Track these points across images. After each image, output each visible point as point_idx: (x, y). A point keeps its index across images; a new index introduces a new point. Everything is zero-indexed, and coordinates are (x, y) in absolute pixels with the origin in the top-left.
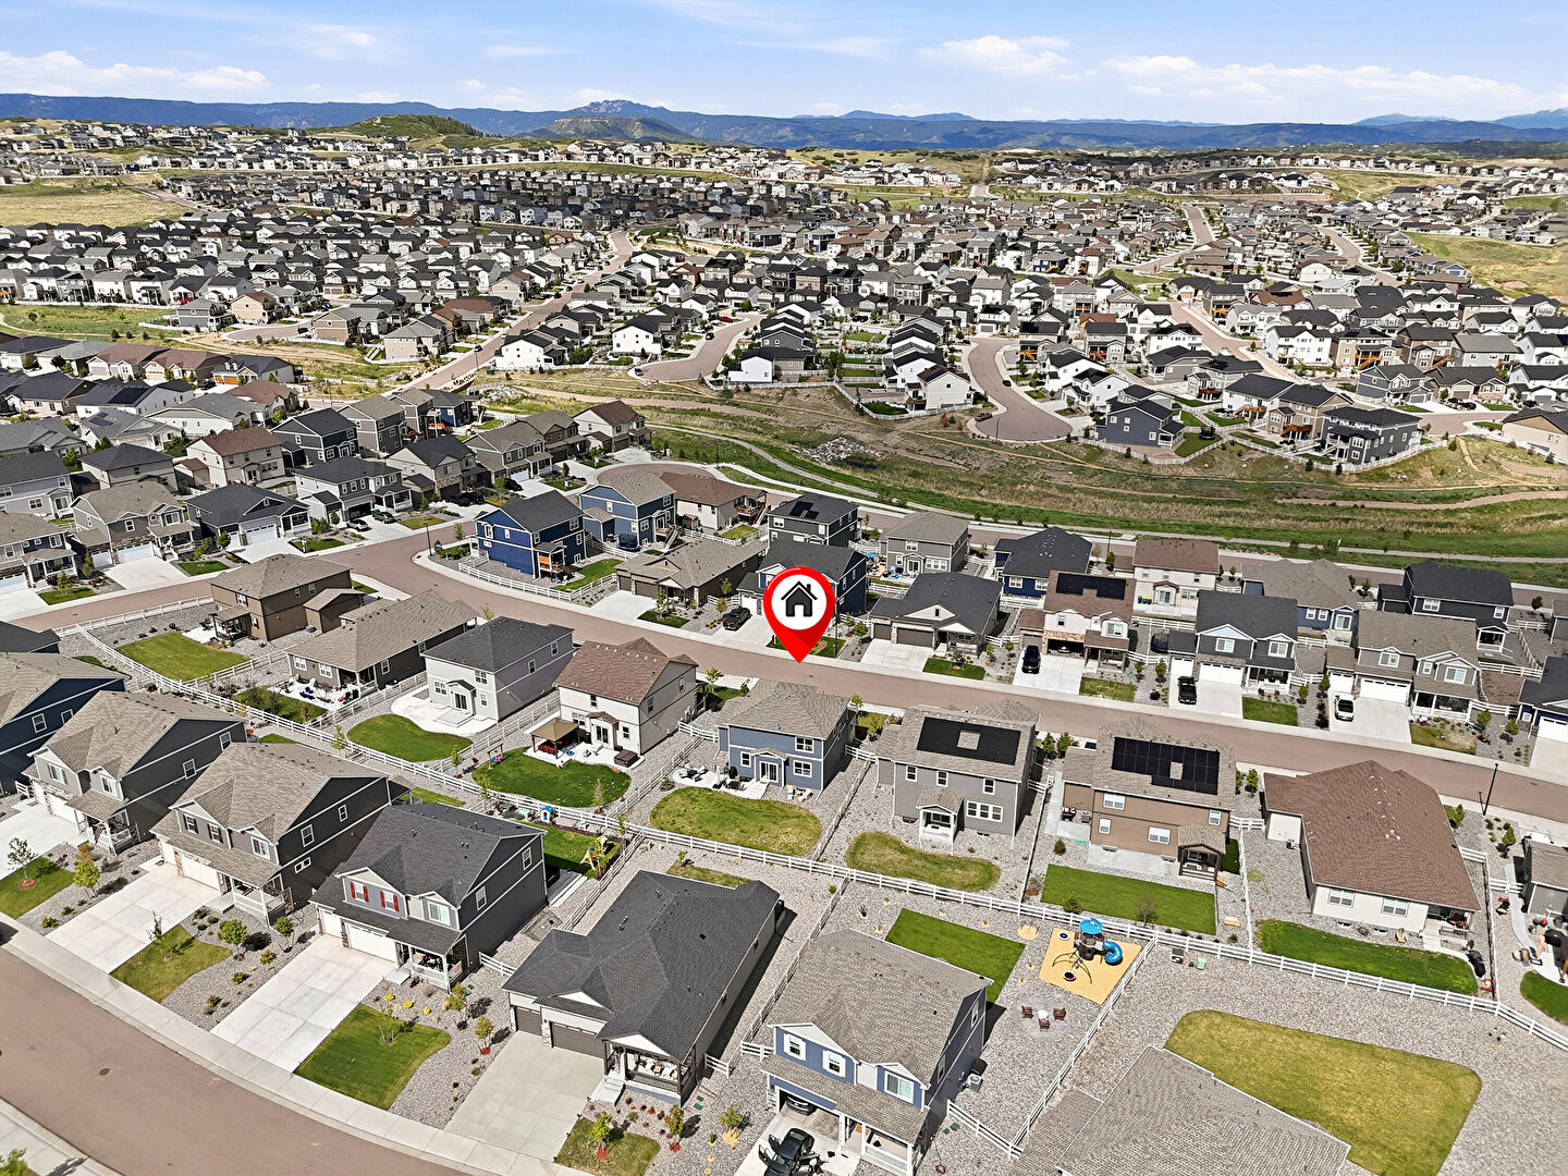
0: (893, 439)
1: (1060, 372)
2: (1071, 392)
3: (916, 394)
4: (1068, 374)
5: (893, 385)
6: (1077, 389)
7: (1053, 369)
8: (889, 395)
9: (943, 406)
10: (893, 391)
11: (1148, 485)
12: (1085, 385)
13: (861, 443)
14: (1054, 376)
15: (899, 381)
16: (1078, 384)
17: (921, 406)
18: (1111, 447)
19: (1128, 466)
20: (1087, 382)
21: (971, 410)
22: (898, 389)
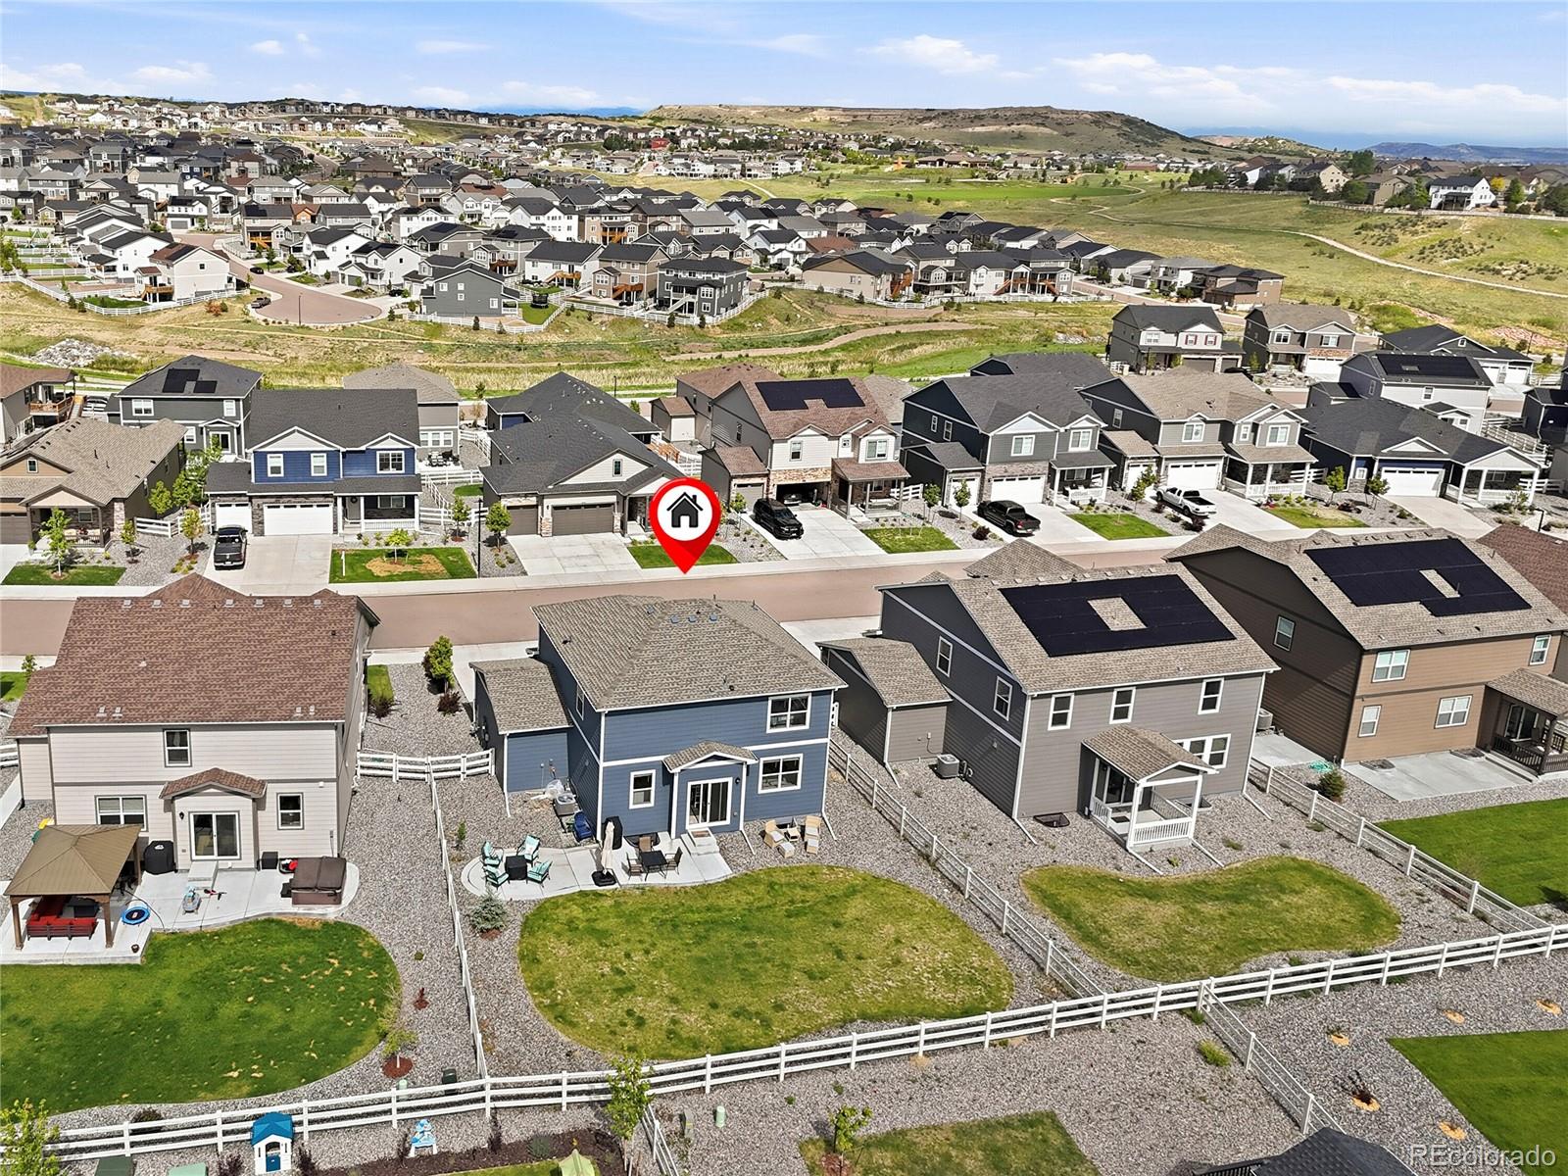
0: (149, 334)
1: (328, 250)
2: (354, 271)
3: (153, 281)
4: (340, 252)
5: (111, 275)
6: (360, 265)
7: (316, 248)
8: (108, 287)
9: (198, 294)
10: (113, 282)
11: (523, 355)
12: (372, 260)
13: (104, 344)
14: (321, 256)
15: (119, 269)
16: (359, 260)
17: (166, 296)
18: (450, 320)
19: (483, 339)
20: (374, 256)
21: (238, 297)
22: (119, 280)
